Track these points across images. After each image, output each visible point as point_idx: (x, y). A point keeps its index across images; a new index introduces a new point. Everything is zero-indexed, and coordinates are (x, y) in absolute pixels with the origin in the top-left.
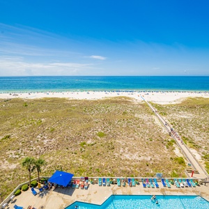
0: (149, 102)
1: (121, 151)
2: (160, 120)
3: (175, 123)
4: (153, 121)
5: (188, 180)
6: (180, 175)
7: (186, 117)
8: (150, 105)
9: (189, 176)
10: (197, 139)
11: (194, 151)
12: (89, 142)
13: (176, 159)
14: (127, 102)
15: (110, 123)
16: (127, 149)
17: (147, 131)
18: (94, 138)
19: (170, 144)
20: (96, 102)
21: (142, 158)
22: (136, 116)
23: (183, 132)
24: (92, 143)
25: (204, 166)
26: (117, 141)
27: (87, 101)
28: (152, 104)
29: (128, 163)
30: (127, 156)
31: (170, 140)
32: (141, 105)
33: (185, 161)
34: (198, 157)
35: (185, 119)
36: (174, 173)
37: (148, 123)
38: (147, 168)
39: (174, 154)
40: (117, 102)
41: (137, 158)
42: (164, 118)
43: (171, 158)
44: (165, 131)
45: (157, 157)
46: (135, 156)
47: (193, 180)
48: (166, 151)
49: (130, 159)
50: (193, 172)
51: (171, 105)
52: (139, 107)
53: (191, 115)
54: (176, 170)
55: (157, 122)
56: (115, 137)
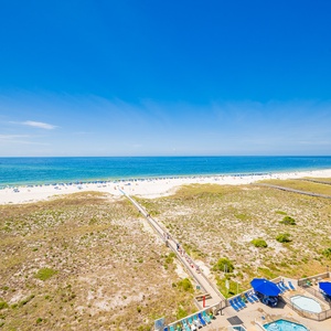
0: (133, 197)
1: (90, 298)
2: (150, 223)
3: (173, 226)
4: (141, 227)
5: (200, 315)
6: (188, 311)
7: (183, 214)
8: (134, 201)
9: (200, 307)
10: (201, 244)
11: (200, 263)
12: (16, 299)
13: (181, 284)
14: (95, 200)
15: (65, 246)
16: (100, 290)
17: (134, 247)
19: (169, 261)
20: (34, 206)
21: (129, 299)
22: (113, 223)
23: (183, 238)
24: (25, 298)
25: (215, 283)
26: (81, 279)
27: (14, 208)
28: (137, 200)
29: (104, 319)
30: (102, 306)
31: (167, 254)
32: (121, 203)
33: (192, 283)
34: (207, 271)
35: (183, 217)
36: (181, 311)
37: (133, 233)
38: (140, 317)
39: (177, 276)
40: (77, 202)
41: (122, 303)
42: (156, 219)
43: (174, 285)
44: (160, 241)
45: (153, 289)
46: (117, 301)
47: (206, 312)
48: (164, 274)
49: (108, 309)
50: (203, 298)
51: (163, 198)
52: (118, 206)
53: (189, 209)
54: (183, 303)
55: (147, 228)
56: (75, 272)
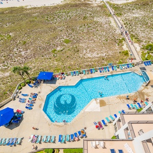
0: (108, 2)
1: (84, 52)
2: (115, 21)
3: (128, 23)
4: (109, 22)
5: (128, 65)
6: (124, 62)
7: (137, 15)
8: (108, 5)
9: (129, 62)
10: (141, 35)
11: (136, 45)
12: (58, 49)
13: (123, 52)
14: (86, 4)
15: (73, 30)
16: (88, 50)
17: (104, 33)
18: (61, 45)
19: (121, 42)
21: (99, 55)
22: (95, 19)
23: (132, 31)
24: (61, 49)
25: (140, 54)
26: (81, 45)
28: (110, 5)
29: (90, 60)
30: (89, 55)
31: (121, 39)
32: (100, 6)
33: (129, 53)
34: (138, 48)
35: (136, 18)
36: (120, 62)
37: (105, 26)
38: (103, 61)
39: (122, 49)
41: (96, 56)
42: (119, 18)
43: (120, 52)
44: (118, 31)
45: (110, 53)
46: (95, 55)
47: (131, 64)
48: (117, 47)
49: (91, 57)
50: (132, 59)
51: (127, 4)
52: (98, 9)
53: (142, 13)
54: (122, 59)
55: (113, 24)
56: (78, 42)
